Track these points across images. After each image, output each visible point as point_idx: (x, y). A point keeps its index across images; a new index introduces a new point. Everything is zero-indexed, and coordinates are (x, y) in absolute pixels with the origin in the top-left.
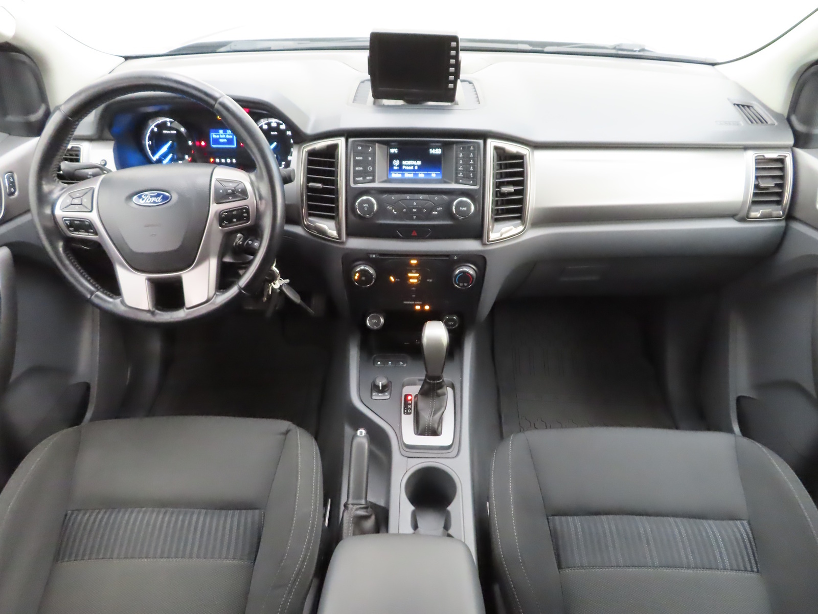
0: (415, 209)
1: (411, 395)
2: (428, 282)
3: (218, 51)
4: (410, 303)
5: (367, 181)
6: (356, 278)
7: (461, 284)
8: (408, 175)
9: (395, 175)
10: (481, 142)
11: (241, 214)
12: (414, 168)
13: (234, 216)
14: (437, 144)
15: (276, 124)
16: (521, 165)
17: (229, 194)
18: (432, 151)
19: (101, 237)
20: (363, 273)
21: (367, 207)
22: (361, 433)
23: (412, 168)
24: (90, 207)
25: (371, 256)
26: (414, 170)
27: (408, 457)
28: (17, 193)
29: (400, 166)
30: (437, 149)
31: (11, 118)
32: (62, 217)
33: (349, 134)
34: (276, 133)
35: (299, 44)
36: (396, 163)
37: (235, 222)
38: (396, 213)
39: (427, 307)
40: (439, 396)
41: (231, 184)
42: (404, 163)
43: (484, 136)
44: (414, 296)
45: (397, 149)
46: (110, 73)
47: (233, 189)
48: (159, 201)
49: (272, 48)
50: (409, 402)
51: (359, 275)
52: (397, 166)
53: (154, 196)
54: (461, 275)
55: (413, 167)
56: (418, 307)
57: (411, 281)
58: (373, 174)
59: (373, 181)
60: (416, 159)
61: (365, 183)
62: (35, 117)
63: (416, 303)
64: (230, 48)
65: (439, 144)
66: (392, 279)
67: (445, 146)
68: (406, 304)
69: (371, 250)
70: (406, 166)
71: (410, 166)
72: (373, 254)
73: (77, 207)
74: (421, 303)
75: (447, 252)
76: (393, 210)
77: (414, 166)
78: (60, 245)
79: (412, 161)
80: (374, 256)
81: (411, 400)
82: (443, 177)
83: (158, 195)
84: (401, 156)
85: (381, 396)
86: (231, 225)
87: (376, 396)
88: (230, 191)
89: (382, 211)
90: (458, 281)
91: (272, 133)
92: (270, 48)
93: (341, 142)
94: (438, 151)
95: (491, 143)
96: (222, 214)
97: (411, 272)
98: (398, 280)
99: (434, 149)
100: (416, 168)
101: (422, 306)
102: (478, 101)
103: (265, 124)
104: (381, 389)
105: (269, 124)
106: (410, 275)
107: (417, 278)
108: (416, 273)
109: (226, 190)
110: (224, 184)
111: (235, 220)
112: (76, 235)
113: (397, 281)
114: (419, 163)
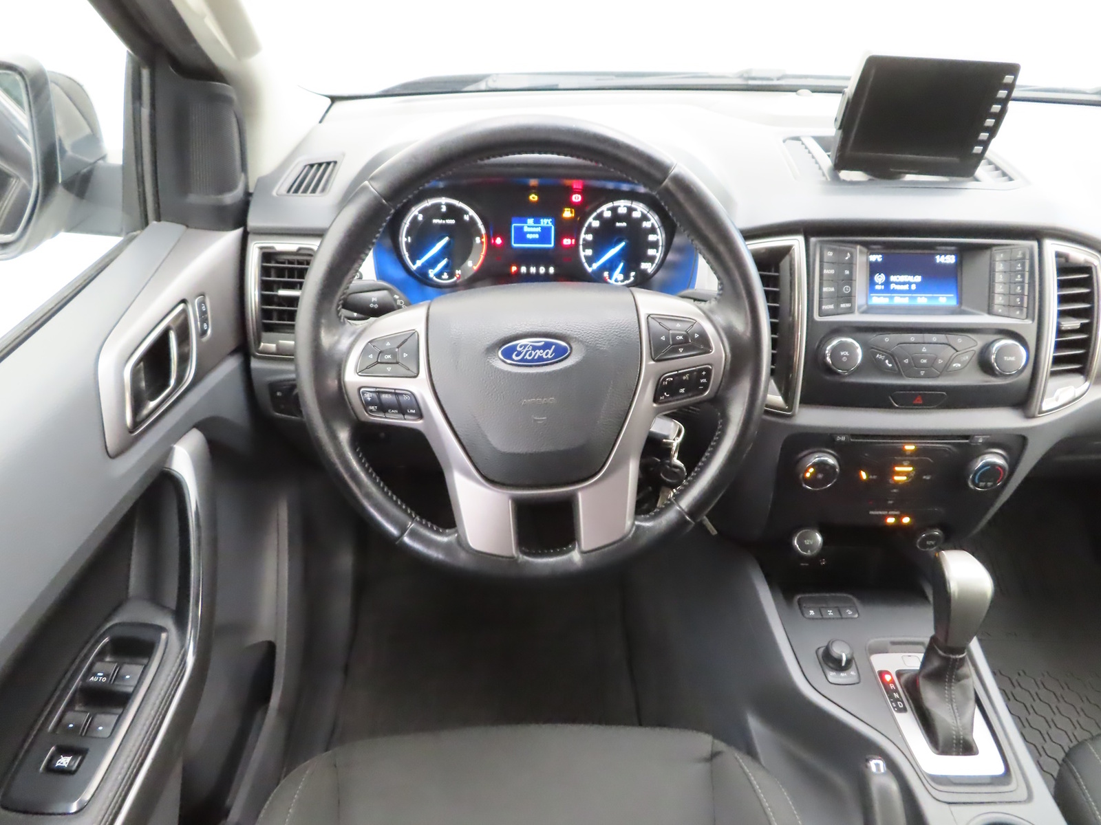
0: (924, 359)
1: (888, 673)
2: (925, 480)
3: (466, 89)
4: (881, 513)
5: (842, 311)
6: (808, 475)
7: (982, 484)
8: (899, 300)
9: (878, 300)
10: (1035, 244)
11: (696, 380)
12: (910, 287)
13: (682, 384)
14: (949, 248)
15: (626, 208)
16: (1088, 282)
17: (680, 343)
18: (940, 259)
19: (432, 420)
20: (820, 466)
21: (846, 356)
22: (877, 765)
23: (906, 287)
24: (415, 370)
25: (839, 438)
26: (910, 291)
27: (949, 803)
28: (209, 332)
29: (887, 283)
30: (948, 256)
31: (194, 199)
32: (358, 387)
33: (810, 230)
34: (624, 224)
35: (598, 80)
36: (880, 278)
37: (682, 394)
38: (890, 365)
39: (906, 520)
40: (959, 679)
41: (678, 325)
42: (893, 278)
43: (1036, 234)
44: (891, 502)
45: (881, 256)
46: (320, 122)
47: (685, 333)
48: (549, 356)
49: (561, 86)
50: (892, 686)
51: (814, 471)
52: (882, 284)
53: (539, 348)
54: (987, 470)
55: (908, 285)
56: (891, 520)
57: (897, 478)
58: (849, 298)
59: (850, 311)
60: (913, 273)
61: (838, 314)
62: (231, 198)
63: (890, 513)
64: (487, 85)
65: (953, 248)
66: (864, 475)
67: (963, 252)
68: (873, 515)
69: (839, 429)
70: (897, 283)
71: (904, 283)
72: (841, 435)
73: (389, 368)
74: (897, 513)
75: (965, 430)
76: (887, 361)
77: (910, 284)
78: (344, 435)
79: (906, 276)
80: (843, 438)
81: (892, 681)
82: (960, 301)
83: (546, 346)
84: (887, 268)
85: (843, 677)
86: (675, 398)
87: (832, 675)
88: (681, 337)
89: (871, 363)
90: (978, 479)
91: (618, 224)
92: (557, 85)
93: (797, 243)
94: (950, 259)
95: (1052, 247)
96: (664, 380)
97: (901, 465)
98: (875, 477)
99: (943, 256)
100: (914, 287)
101: (899, 518)
102: (1004, 174)
103: (608, 209)
104: (843, 664)
105: (614, 210)
106: (897, 469)
107: (907, 474)
108: (908, 466)
109: (674, 336)
110: (669, 324)
111: (682, 391)
112: (380, 418)
113: (872, 479)
114: (918, 279)
